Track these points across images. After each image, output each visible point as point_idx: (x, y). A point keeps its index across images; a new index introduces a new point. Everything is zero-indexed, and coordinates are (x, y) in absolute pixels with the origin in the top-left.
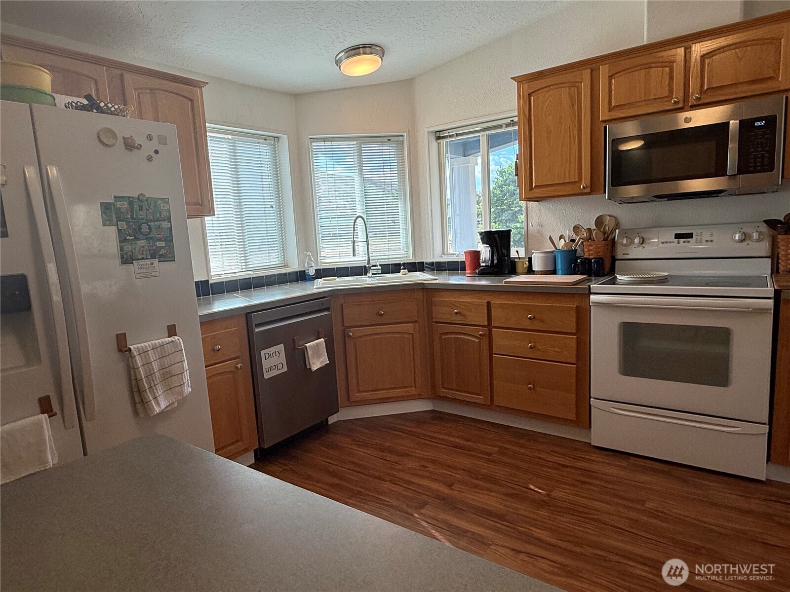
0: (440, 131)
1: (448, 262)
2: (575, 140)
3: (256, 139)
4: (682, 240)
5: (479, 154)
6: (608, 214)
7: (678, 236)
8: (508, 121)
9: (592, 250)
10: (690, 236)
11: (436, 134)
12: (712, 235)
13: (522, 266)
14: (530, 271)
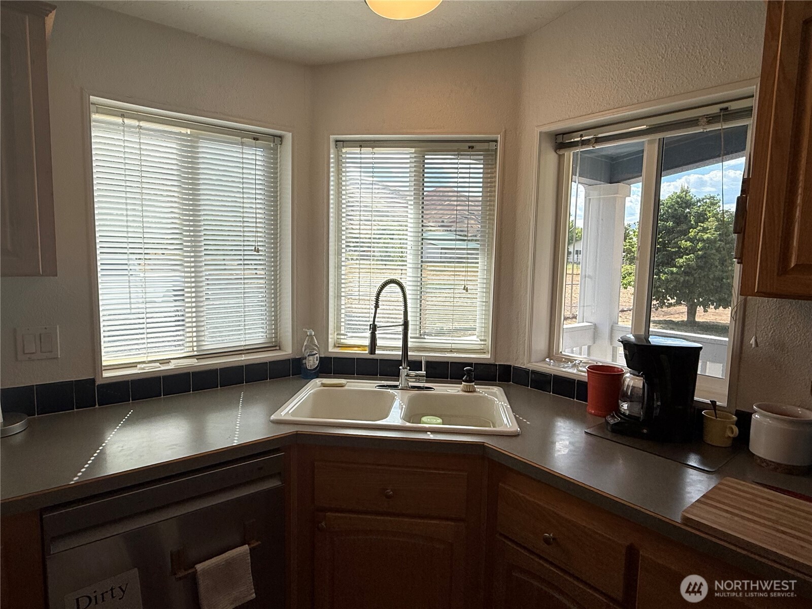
0: (564, 134)
3: (239, 138)
5: (641, 178)
8: (715, 109)
11: (556, 139)
13: (721, 431)
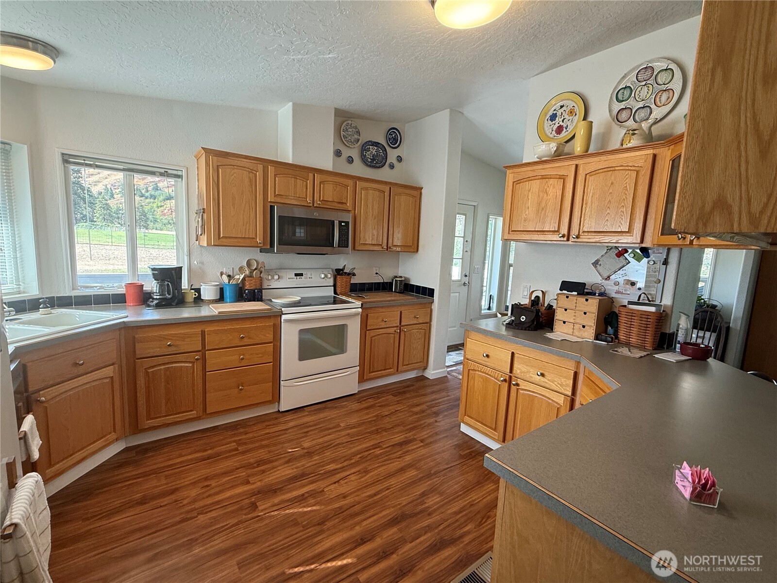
1: (93, 295)
2: (252, 209)
4: (298, 277)
6: (253, 258)
7: (296, 275)
8: (162, 171)
9: (252, 283)
10: (301, 275)
12: (311, 275)
13: (191, 296)
14: (198, 300)
